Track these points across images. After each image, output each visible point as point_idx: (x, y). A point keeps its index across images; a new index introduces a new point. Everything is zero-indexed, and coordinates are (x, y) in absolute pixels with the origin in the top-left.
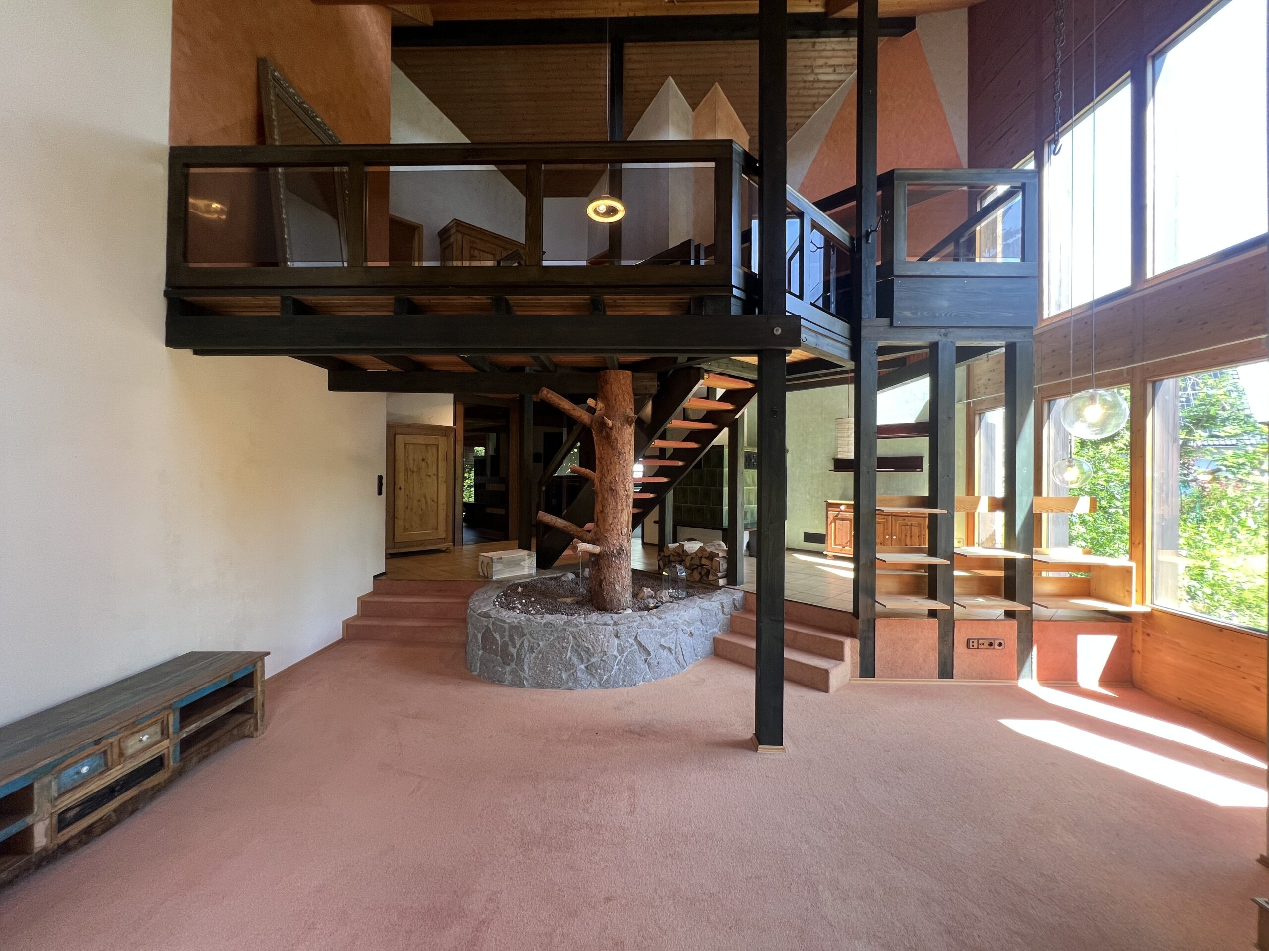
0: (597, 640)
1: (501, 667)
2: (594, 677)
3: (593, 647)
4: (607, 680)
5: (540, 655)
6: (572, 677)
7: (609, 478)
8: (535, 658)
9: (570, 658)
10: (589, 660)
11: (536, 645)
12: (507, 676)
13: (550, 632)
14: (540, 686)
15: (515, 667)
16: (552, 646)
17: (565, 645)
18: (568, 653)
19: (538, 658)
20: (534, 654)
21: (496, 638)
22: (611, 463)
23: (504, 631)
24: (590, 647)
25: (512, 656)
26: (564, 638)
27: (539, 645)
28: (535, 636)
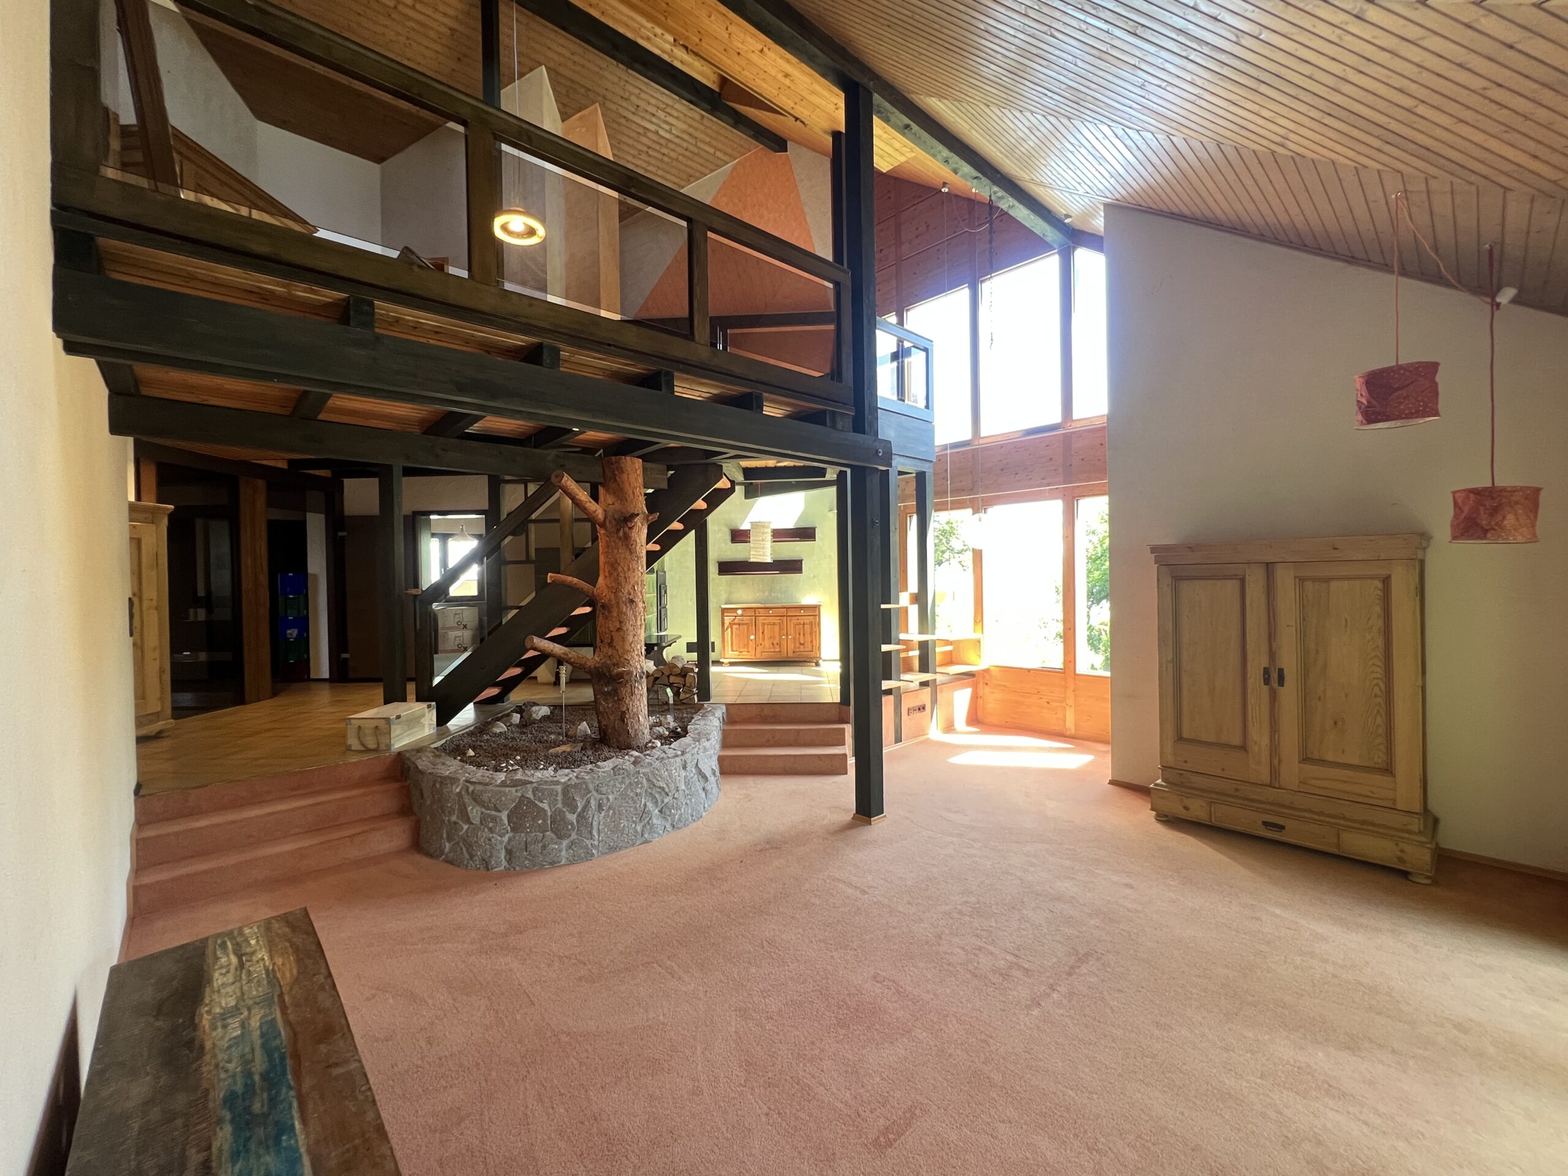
0: (670, 775)
1: (556, 843)
2: (667, 820)
3: (667, 785)
4: (679, 820)
5: (611, 812)
6: (648, 827)
7: (628, 587)
8: (604, 818)
9: (645, 805)
10: (663, 802)
11: (605, 801)
12: (564, 853)
13: (620, 780)
14: (612, 849)
15: (576, 837)
16: (623, 796)
17: (638, 791)
18: (643, 800)
19: (609, 816)
20: (603, 813)
21: (543, 809)
22: (629, 569)
23: (556, 795)
24: (665, 786)
25: (572, 824)
26: (637, 783)
27: (608, 799)
28: (604, 790)
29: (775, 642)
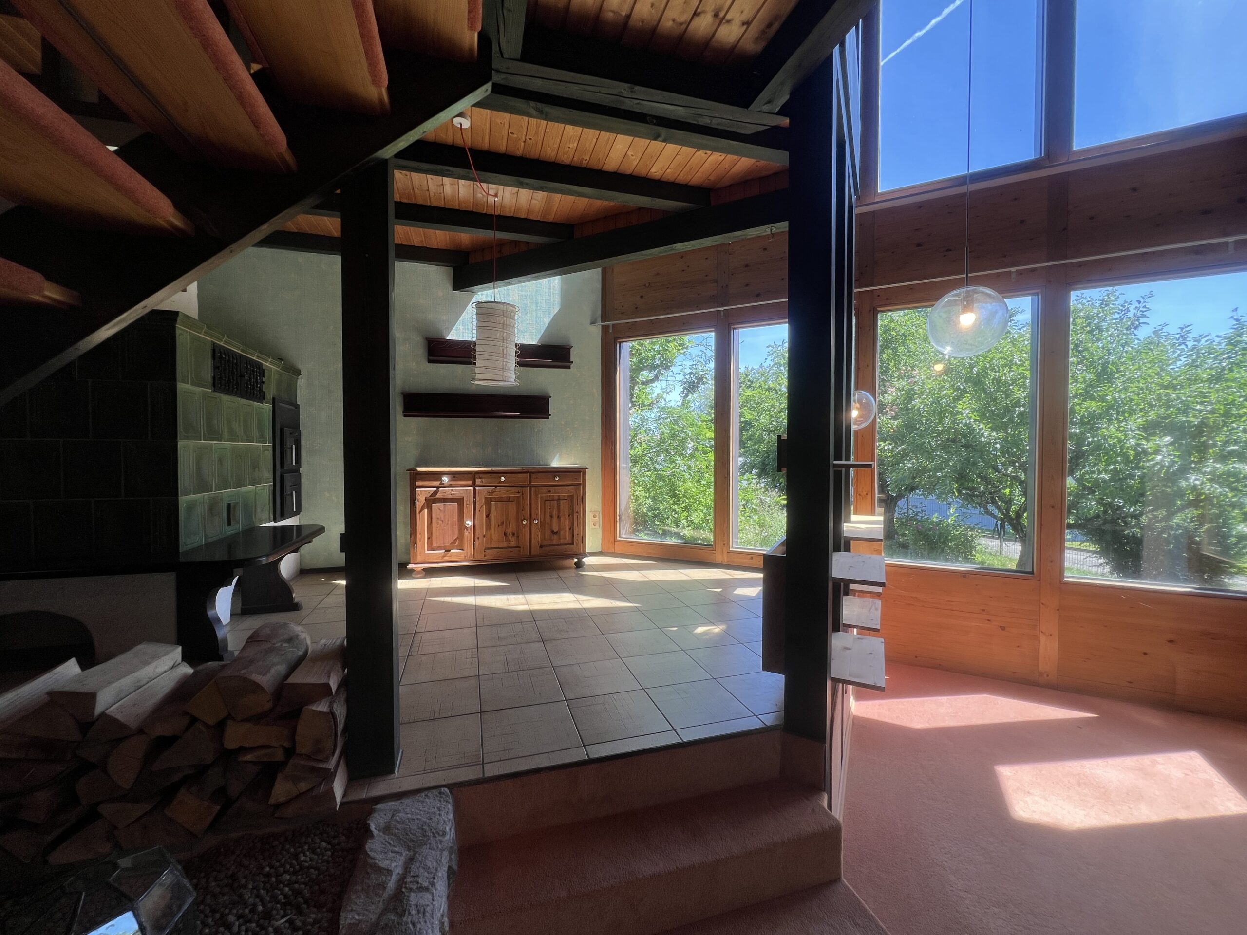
29: (509, 531)
